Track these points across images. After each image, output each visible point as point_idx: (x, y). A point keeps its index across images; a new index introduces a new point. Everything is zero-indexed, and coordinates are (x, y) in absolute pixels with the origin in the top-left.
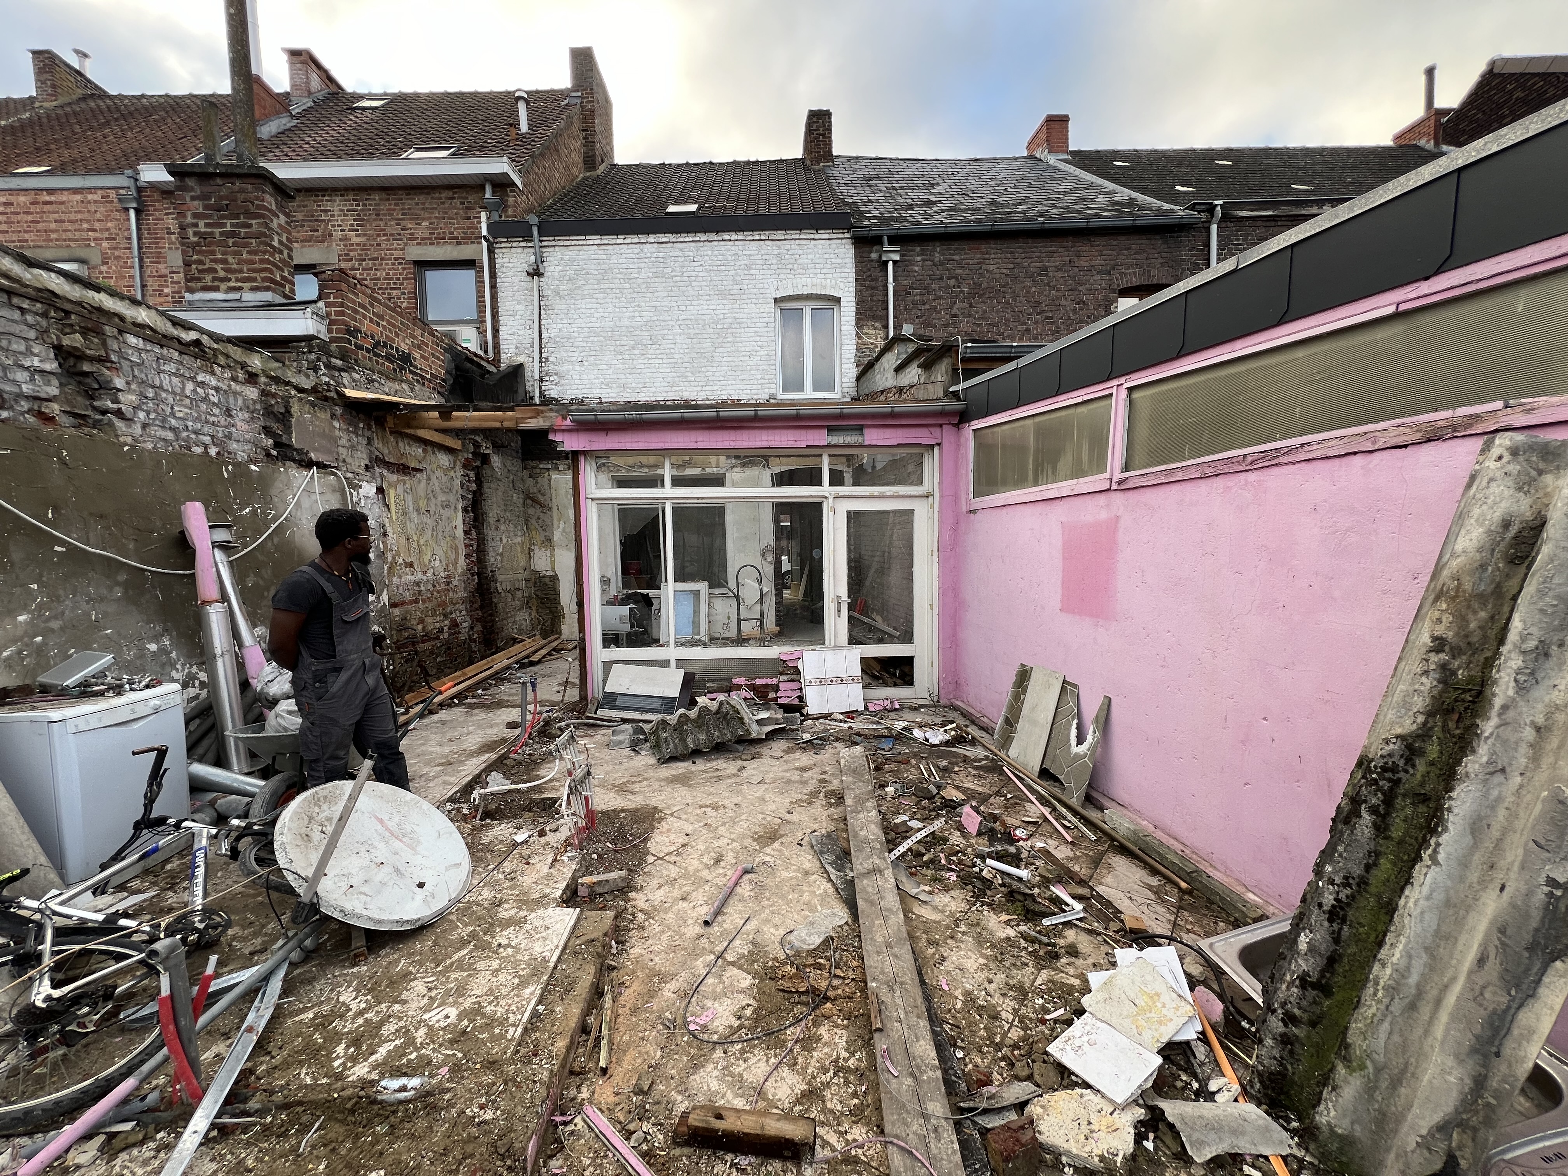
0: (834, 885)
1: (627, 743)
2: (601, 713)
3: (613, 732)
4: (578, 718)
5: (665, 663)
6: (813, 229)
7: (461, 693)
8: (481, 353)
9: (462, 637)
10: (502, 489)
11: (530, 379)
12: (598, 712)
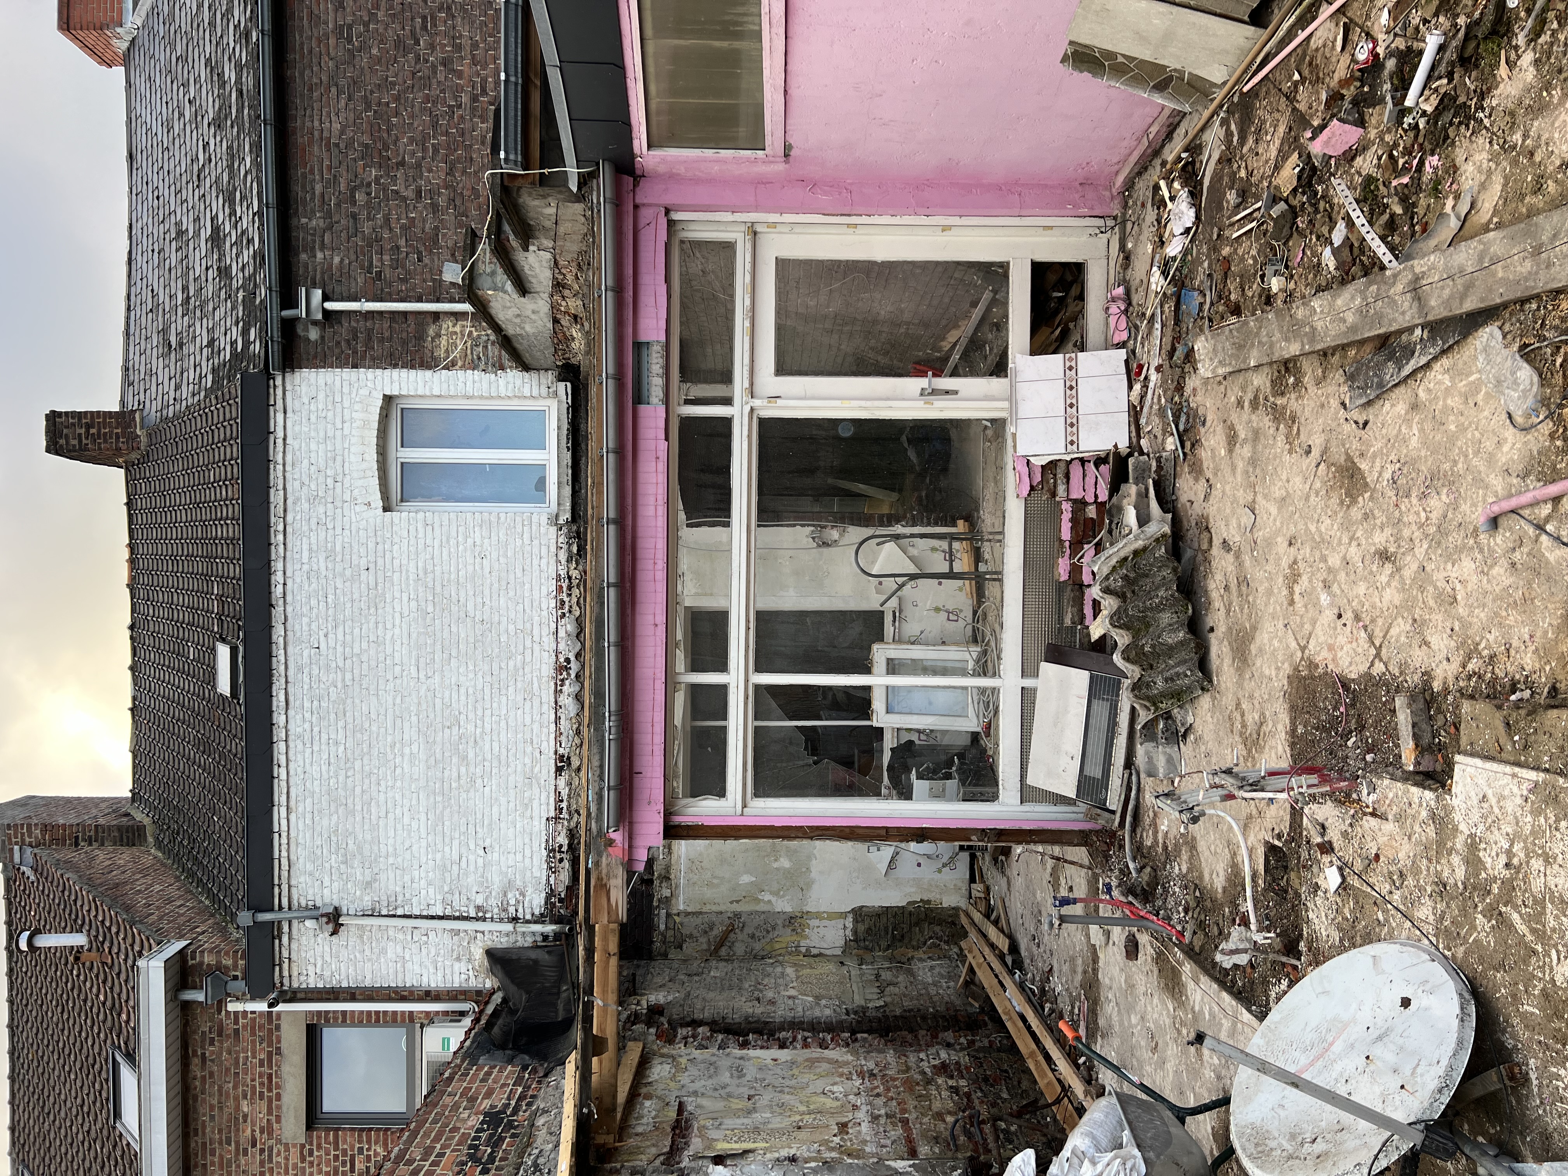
0: (1435, 358)
1: (1172, 750)
2: (1114, 801)
3: (1150, 775)
4: (1122, 847)
5: (1028, 697)
6: (267, 440)
7: (1069, 1055)
8: (467, 1022)
9: (965, 1060)
10: (702, 992)
11: (512, 939)
12: (1113, 807)
